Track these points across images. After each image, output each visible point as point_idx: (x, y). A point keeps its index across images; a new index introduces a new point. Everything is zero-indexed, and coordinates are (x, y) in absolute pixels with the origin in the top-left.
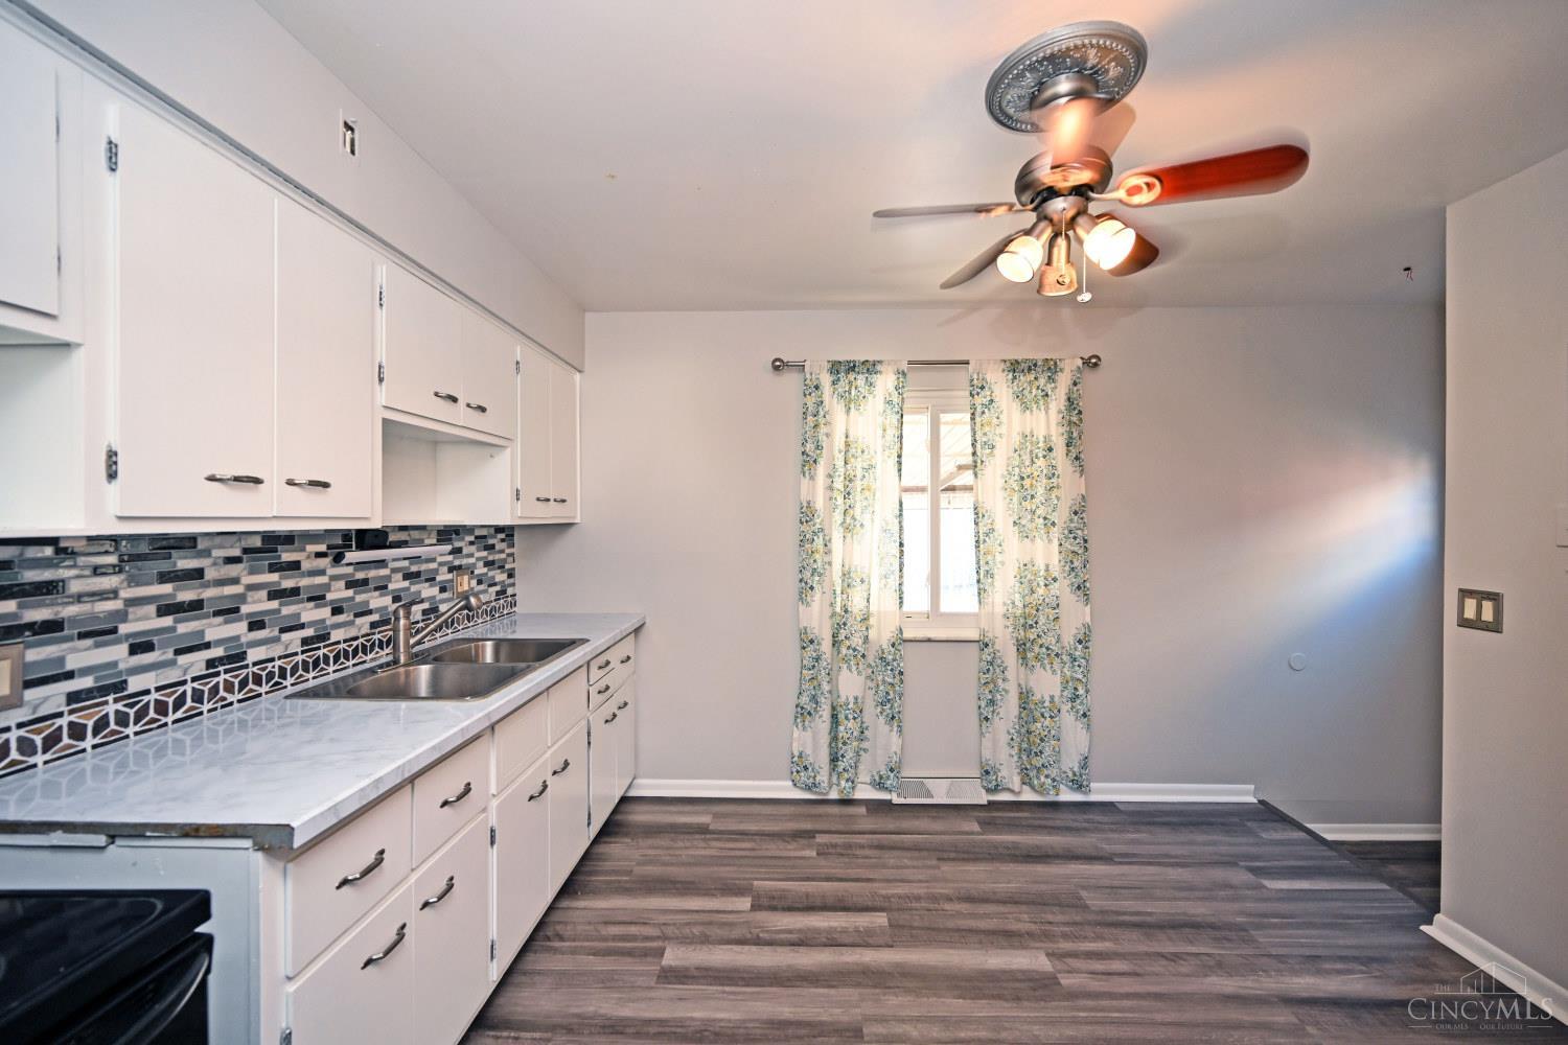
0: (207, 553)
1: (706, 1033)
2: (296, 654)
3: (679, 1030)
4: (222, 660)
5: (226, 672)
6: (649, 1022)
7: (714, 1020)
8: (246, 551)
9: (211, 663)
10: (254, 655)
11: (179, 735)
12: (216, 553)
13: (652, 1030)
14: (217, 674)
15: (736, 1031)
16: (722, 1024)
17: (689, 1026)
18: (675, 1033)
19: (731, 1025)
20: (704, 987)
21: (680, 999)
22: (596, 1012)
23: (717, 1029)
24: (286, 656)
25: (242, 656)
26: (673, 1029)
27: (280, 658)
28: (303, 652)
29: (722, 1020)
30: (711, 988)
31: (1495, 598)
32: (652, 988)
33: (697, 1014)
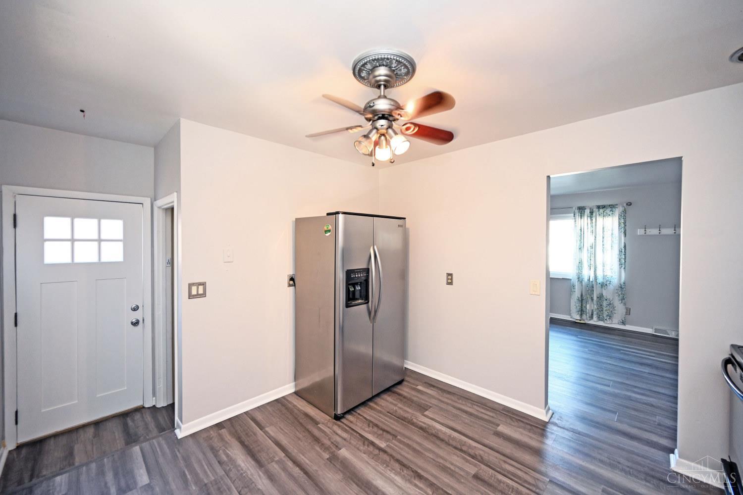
31: (203, 284)
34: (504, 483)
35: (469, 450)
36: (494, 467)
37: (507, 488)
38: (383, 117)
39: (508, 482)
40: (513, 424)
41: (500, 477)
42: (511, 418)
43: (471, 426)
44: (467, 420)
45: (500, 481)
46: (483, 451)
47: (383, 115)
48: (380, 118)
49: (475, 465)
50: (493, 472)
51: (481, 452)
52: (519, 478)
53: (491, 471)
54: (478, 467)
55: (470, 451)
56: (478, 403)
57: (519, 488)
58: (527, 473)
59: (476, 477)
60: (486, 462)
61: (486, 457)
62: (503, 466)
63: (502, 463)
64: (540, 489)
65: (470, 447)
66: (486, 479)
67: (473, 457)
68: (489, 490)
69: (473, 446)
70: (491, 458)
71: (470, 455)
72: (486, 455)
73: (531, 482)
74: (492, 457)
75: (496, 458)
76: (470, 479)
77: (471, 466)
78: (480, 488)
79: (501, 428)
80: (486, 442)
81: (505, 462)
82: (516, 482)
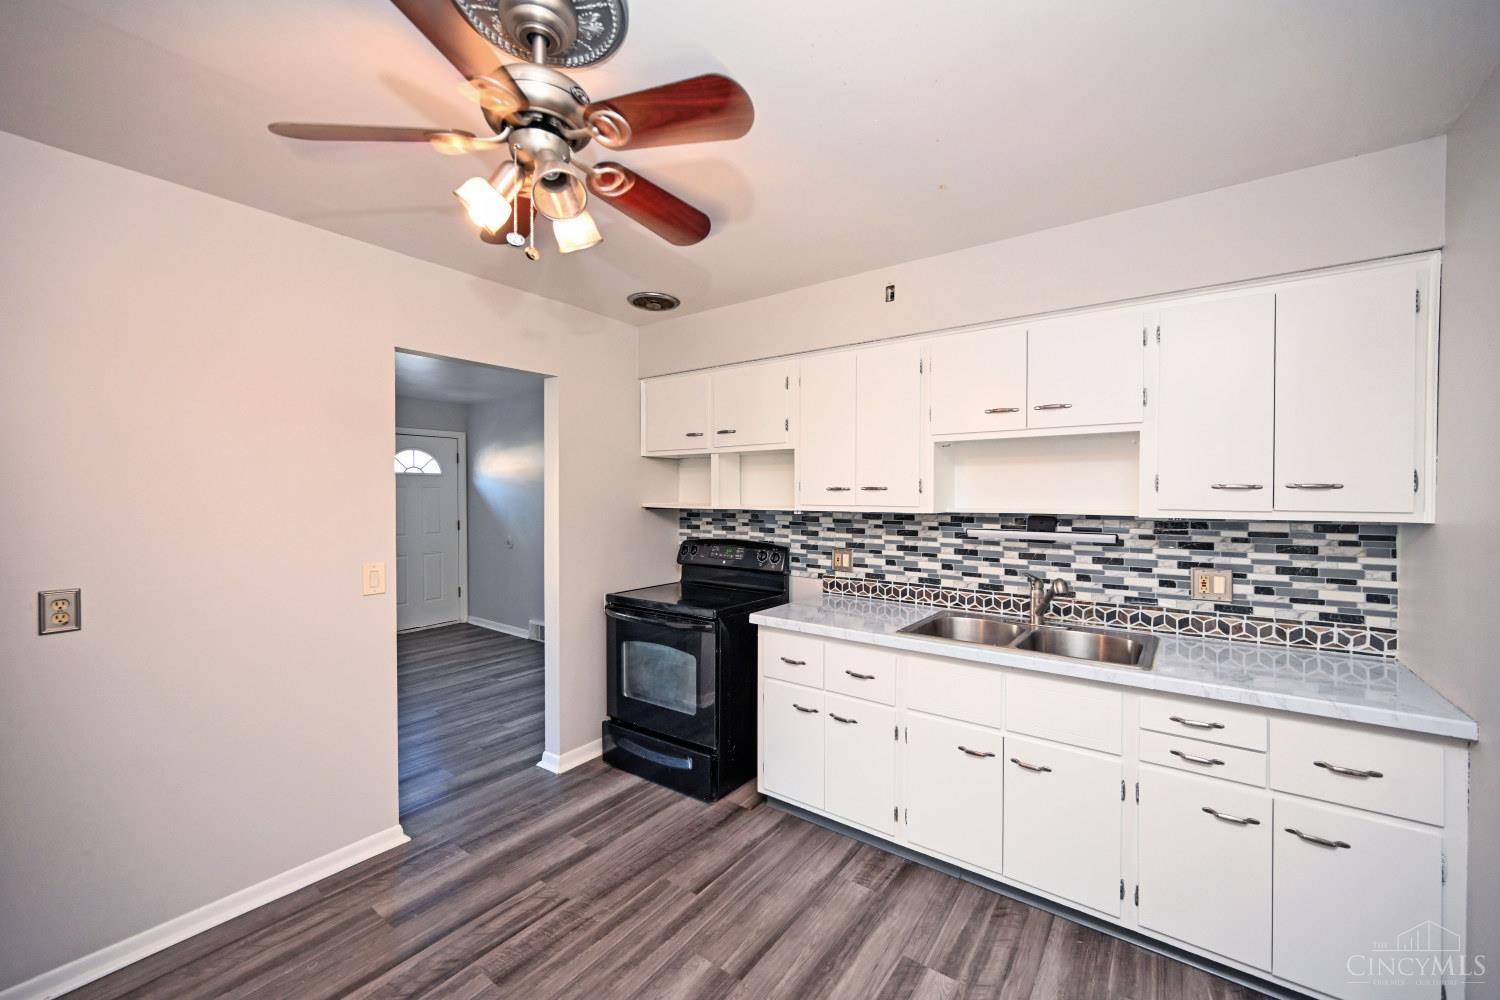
0: (919, 523)
1: (828, 968)
2: (972, 591)
3: (842, 954)
4: (926, 580)
5: (927, 586)
6: (862, 940)
7: (839, 979)
8: (941, 524)
9: (921, 580)
10: (945, 583)
11: (904, 608)
12: (924, 523)
13: (852, 940)
14: (922, 586)
15: (818, 989)
16: (831, 982)
17: (842, 961)
18: (841, 950)
19: (826, 987)
20: (883, 985)
21: (876, 966)
22: (891, 916)
23: (828, 977)
24: (964, 590)
25: (938, 582)
26: (845, 951)
27: (960, 590)
28: (977, 592)
29: (836, 983)
30: (878, 992)
32: (901, 952)
33: (852, 971)
34: (529, 939)
35: (419, 979)
36: (486, 946)
37: (543, 938)
38: (545, 124)
39: (530, 932)
40: (382, 888)
41: (515, 941)
42: (363, 885)
43: (338, 963)
44: (309, 969)
45: (524, 945)
46: (435, 954)
47: (546, 117)
48: (534, 124)
49: (471, 976)
50: (498, 949)
51: (438, 958)
52: (525, 916)
53: (497, 952)
54: (477, 971)
55: (422, 979)
56: (257, 931)
57: (548, 920)
58: (519, 903)
59: (501, 980)
60: (470, 956)
61: (451, 954)
62: (492, 931)
63: (481, 931)
64: (556, 896)
65: (409, 977)
66: (512, 963)
67: (446, 976)
68: (540, 965)
69: (410, 971)
70: (464, 944)
71: (436, 981)
72: (449, 951)
73: (538, 903)
74: (460, 942)
75: (464, 936)
76: (504, 991)
77: (467, 984)
78: (532, 977)
79: (383, 909)
80: (411, 943)
81: (482, 925)
82: (533, 921)
